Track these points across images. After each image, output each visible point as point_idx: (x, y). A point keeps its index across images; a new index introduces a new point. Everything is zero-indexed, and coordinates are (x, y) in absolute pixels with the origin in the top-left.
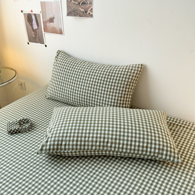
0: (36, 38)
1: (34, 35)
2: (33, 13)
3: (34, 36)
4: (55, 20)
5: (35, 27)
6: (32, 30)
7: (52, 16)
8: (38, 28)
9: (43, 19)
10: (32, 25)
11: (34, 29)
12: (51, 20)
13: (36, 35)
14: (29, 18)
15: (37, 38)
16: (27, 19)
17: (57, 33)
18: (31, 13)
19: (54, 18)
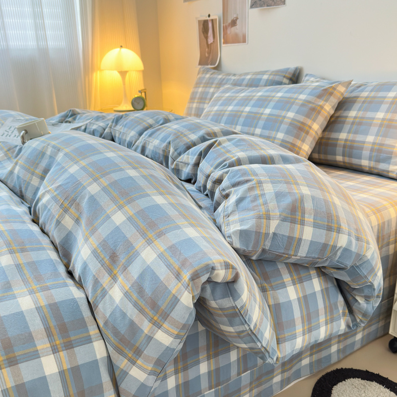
0: (208, 57)
1: (208, 53)
2: (211, 18)
3: (207, 55)
4: (238, 22)
5: (211, 40)
6: (206, 45)
7: (235, 16)
8: (214, 42)
9: (223, 23)
10: (207, 38)
11: (209, 43)
12: (234, 23)
13: (209, 53)
14: (205, 27)
15: (210, 58)
16: (203, 29)
17: (238, 42)
18: (208, 18)
19: (237, 19)
